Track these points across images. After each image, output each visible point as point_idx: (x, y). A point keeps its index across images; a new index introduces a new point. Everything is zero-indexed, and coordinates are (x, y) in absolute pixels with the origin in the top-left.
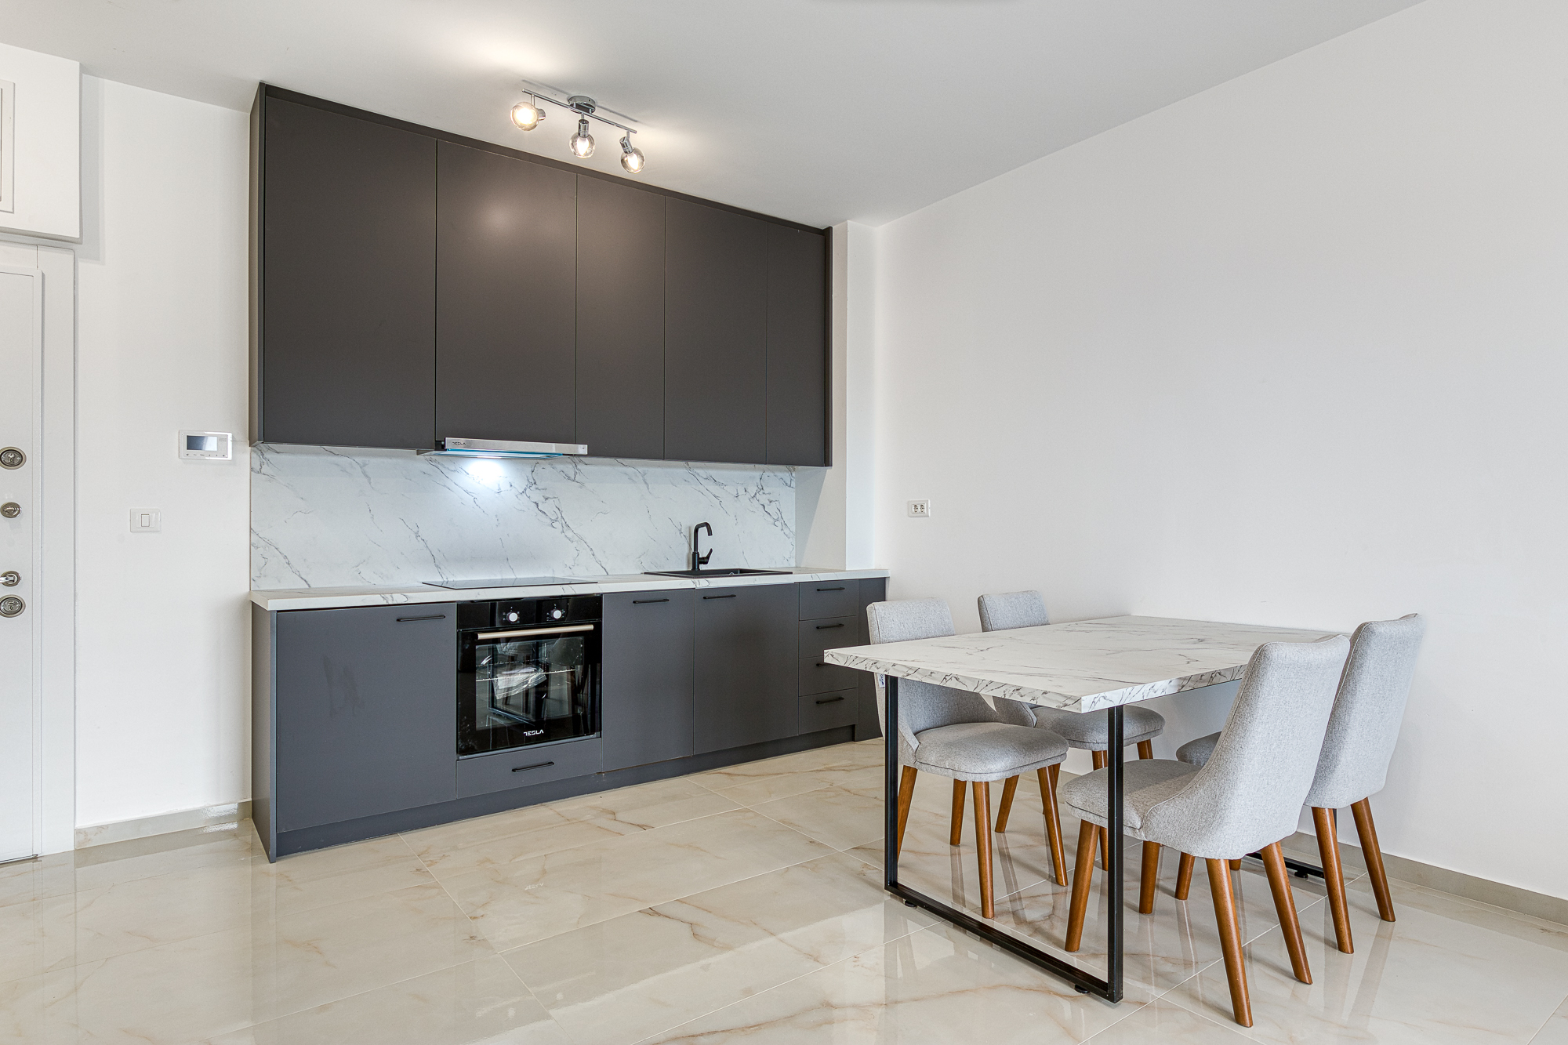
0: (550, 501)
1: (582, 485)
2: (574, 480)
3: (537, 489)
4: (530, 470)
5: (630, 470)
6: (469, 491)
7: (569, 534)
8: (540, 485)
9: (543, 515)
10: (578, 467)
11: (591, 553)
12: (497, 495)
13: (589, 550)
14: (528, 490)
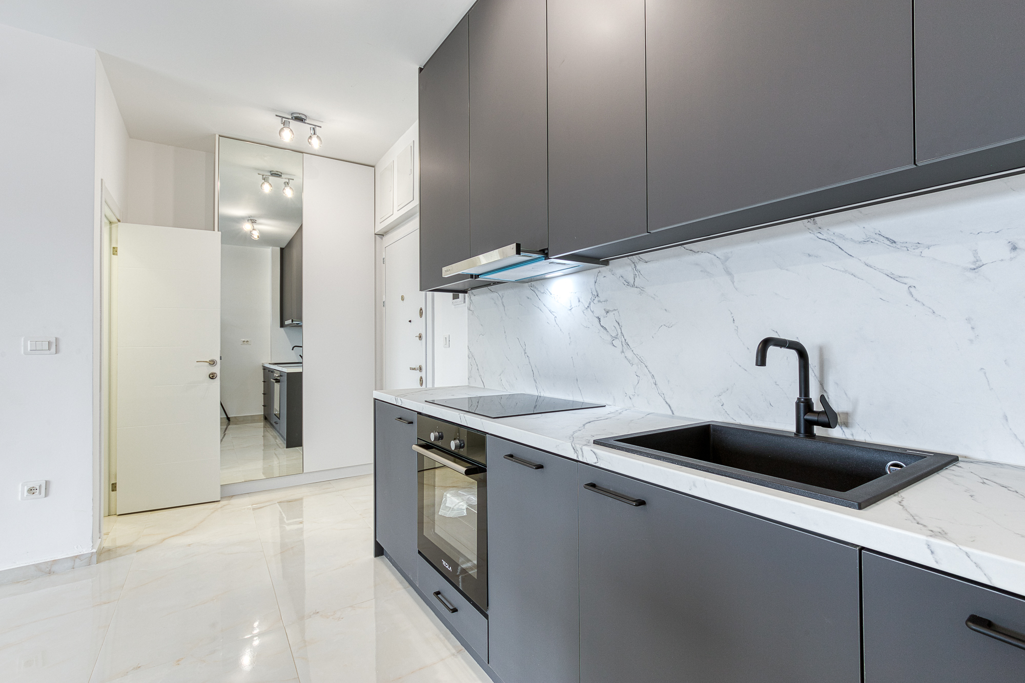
0: (611, 314)
1: (642, 289)
2: (633, 286)
3: (599, 301)
4: (593, 281)
5: (702, 258)
6: (552, 310)
7: (629, 354)
8: (602, 298)
9: (605, 331)
10: (638, 267)
11: (652, 381)
12: (569, 312)
13: (650, 376)
14: (592, 303)
